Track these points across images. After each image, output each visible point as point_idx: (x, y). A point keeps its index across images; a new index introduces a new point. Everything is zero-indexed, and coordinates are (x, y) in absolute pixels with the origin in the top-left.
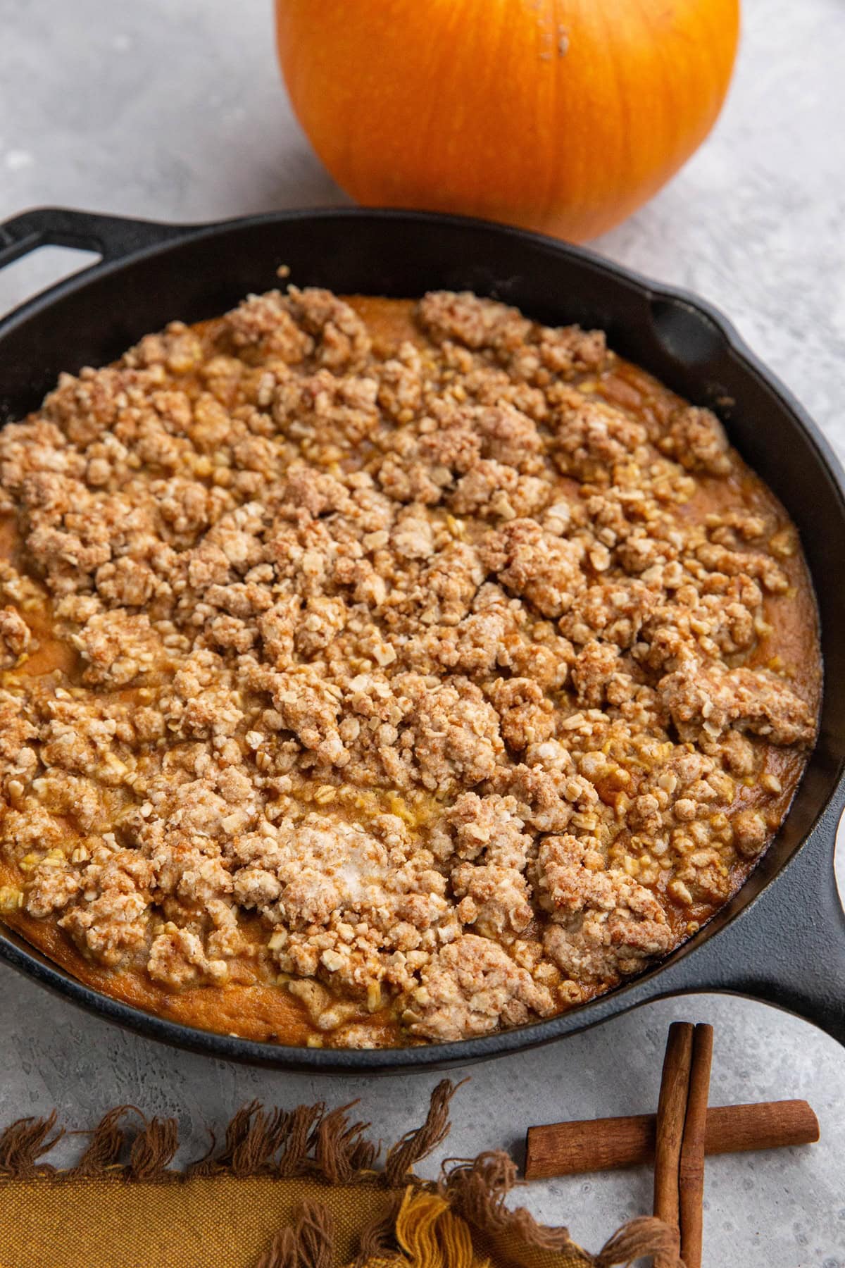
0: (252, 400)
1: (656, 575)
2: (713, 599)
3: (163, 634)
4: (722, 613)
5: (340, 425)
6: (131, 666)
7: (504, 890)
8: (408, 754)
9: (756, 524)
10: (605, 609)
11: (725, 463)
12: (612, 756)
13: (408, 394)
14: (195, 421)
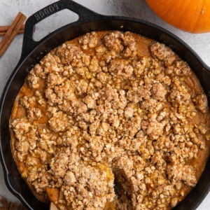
0: (105, 61)
1: (178, 137)
2: (187, 149)
3: (69, 119)
4: (187, 154)
5: (122, 76)
6: (59, 129)
9: (204, 131)
10: (163, 145)
11: (204, 111)
12: (152, 180)
13: (140, 72)
14: (90, 64)
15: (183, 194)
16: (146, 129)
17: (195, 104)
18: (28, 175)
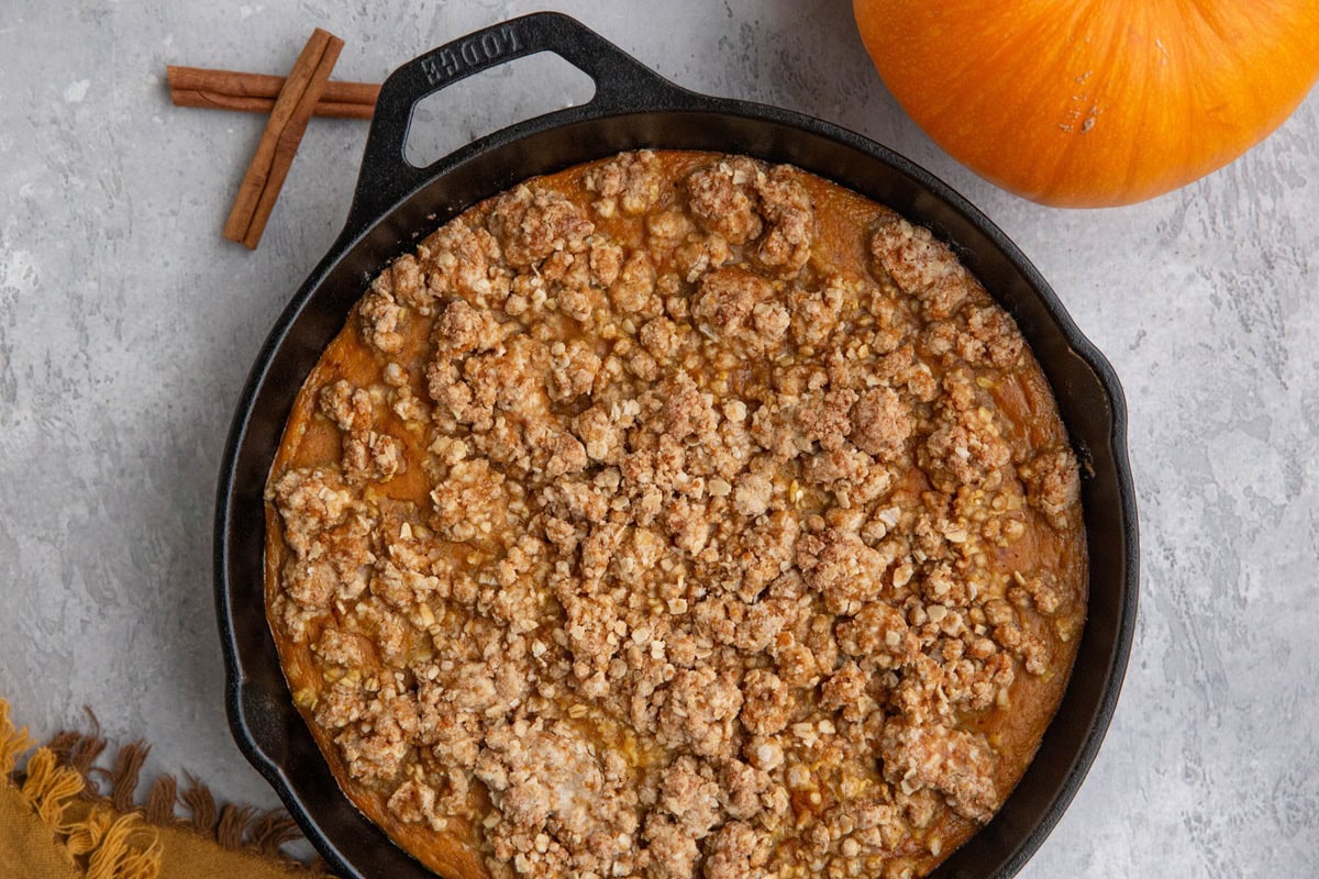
0: (682, 273)
1: (938, 615)
2: (969, 668)
3: (512, 497)
4: (968, 688)
5: (744, 344)
6: (469, 532)
7: (674, 861)
8: (653, 711)
9: (1050, 603)
10: (876, 641)
12: (817, 774)
13: (817, 335)
14: (620, 280)
15: (935, 847)
16: (815, 570)
17: (1026, 487)
18: (322, 701)
